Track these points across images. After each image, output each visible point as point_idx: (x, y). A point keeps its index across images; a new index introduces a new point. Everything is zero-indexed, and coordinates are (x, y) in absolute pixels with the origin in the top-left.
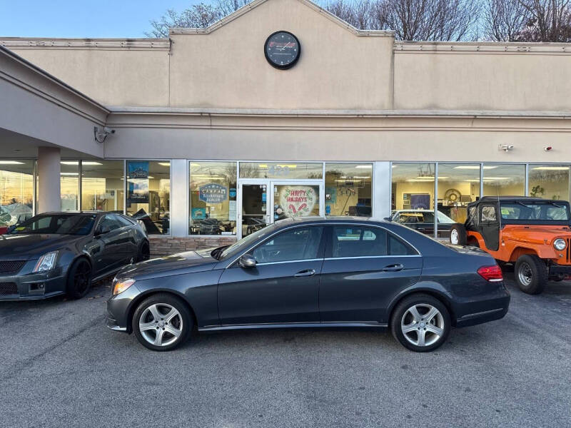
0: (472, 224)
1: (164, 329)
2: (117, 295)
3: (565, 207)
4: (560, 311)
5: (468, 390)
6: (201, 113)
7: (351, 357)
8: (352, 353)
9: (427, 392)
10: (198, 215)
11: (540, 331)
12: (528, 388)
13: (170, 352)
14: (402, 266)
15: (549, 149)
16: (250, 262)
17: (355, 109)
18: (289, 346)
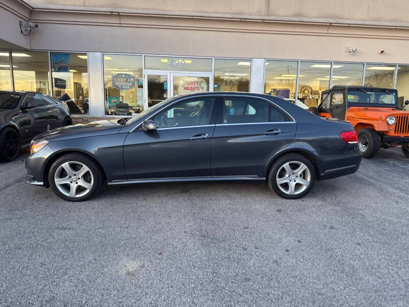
0: (324, 107)
1: (77, 183)
2: (33, 154)
3: (394, 94)
4: (389, 169)
5: (332, 228)
6: (112, 12)
7: (236, 203)
8: (236, 200)
9: (300, 230)
10: (114, 102)
11: (378, 183)
12: (379, 226)
13: (83, 203)
14: (279, 131)
15: (382, 52)
16: (151, 126)
17: (238, 14)
18: (185, 196)
